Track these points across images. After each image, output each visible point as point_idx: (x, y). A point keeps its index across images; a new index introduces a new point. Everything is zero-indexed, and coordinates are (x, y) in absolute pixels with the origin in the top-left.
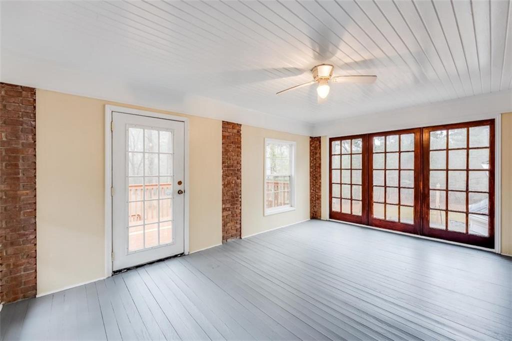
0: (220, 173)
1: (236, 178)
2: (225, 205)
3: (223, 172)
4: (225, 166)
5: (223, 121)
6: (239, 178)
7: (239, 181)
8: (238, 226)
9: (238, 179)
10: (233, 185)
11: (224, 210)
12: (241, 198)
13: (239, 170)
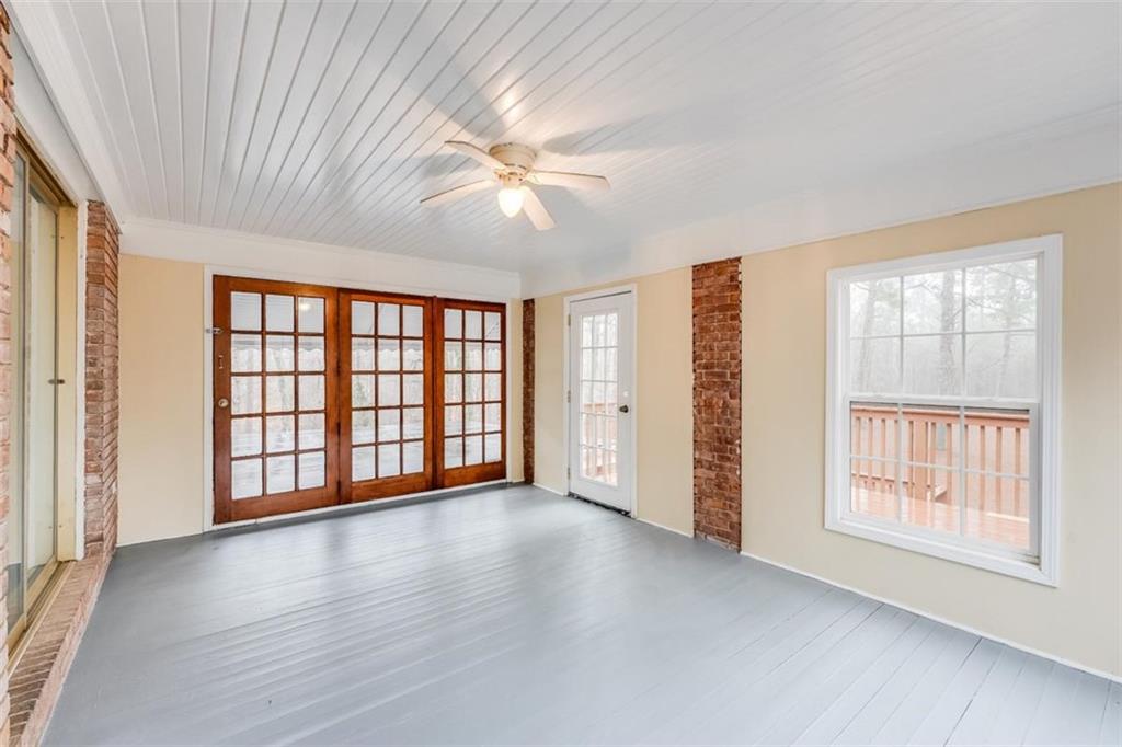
0: (688, 379)
1: (727, 394)
2: (701, 454)
3: (695, 379)
4: (699, 365)
5: (694, 267)
6: (736, 394)
7: (734, 402)
8: (735, 518)
9: (731, 397)
10: (720, 410)
11: (698, 463)
12: (740, 446)
13: (736, 375)
